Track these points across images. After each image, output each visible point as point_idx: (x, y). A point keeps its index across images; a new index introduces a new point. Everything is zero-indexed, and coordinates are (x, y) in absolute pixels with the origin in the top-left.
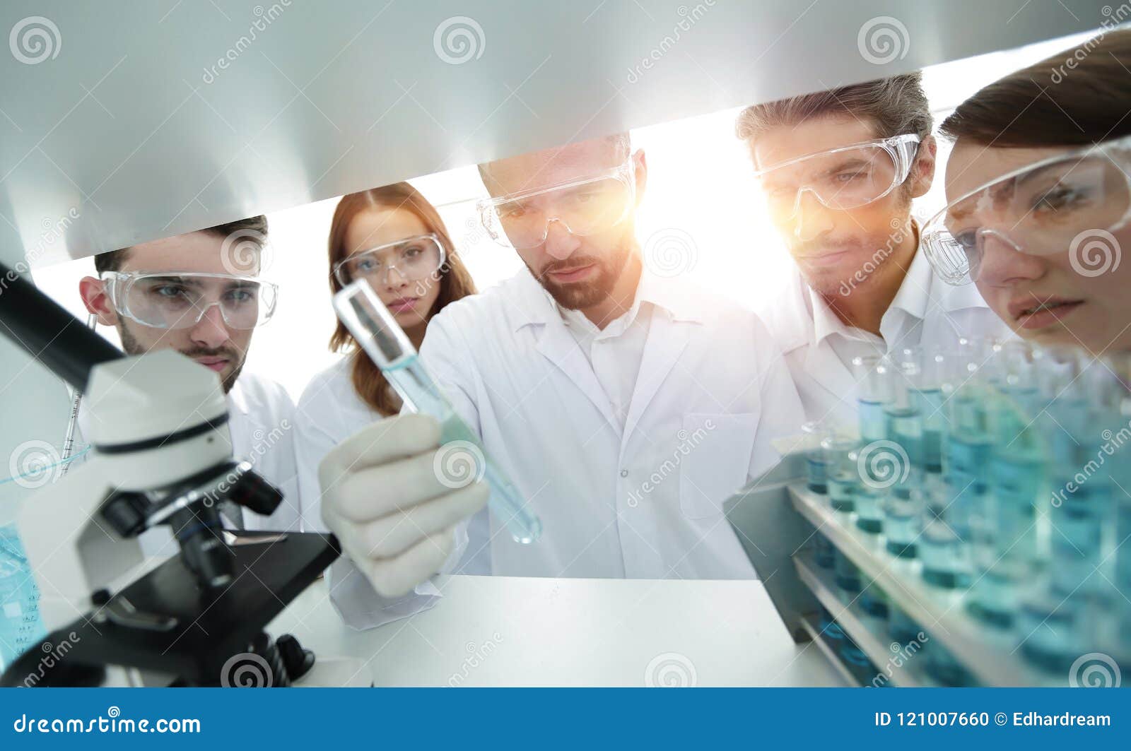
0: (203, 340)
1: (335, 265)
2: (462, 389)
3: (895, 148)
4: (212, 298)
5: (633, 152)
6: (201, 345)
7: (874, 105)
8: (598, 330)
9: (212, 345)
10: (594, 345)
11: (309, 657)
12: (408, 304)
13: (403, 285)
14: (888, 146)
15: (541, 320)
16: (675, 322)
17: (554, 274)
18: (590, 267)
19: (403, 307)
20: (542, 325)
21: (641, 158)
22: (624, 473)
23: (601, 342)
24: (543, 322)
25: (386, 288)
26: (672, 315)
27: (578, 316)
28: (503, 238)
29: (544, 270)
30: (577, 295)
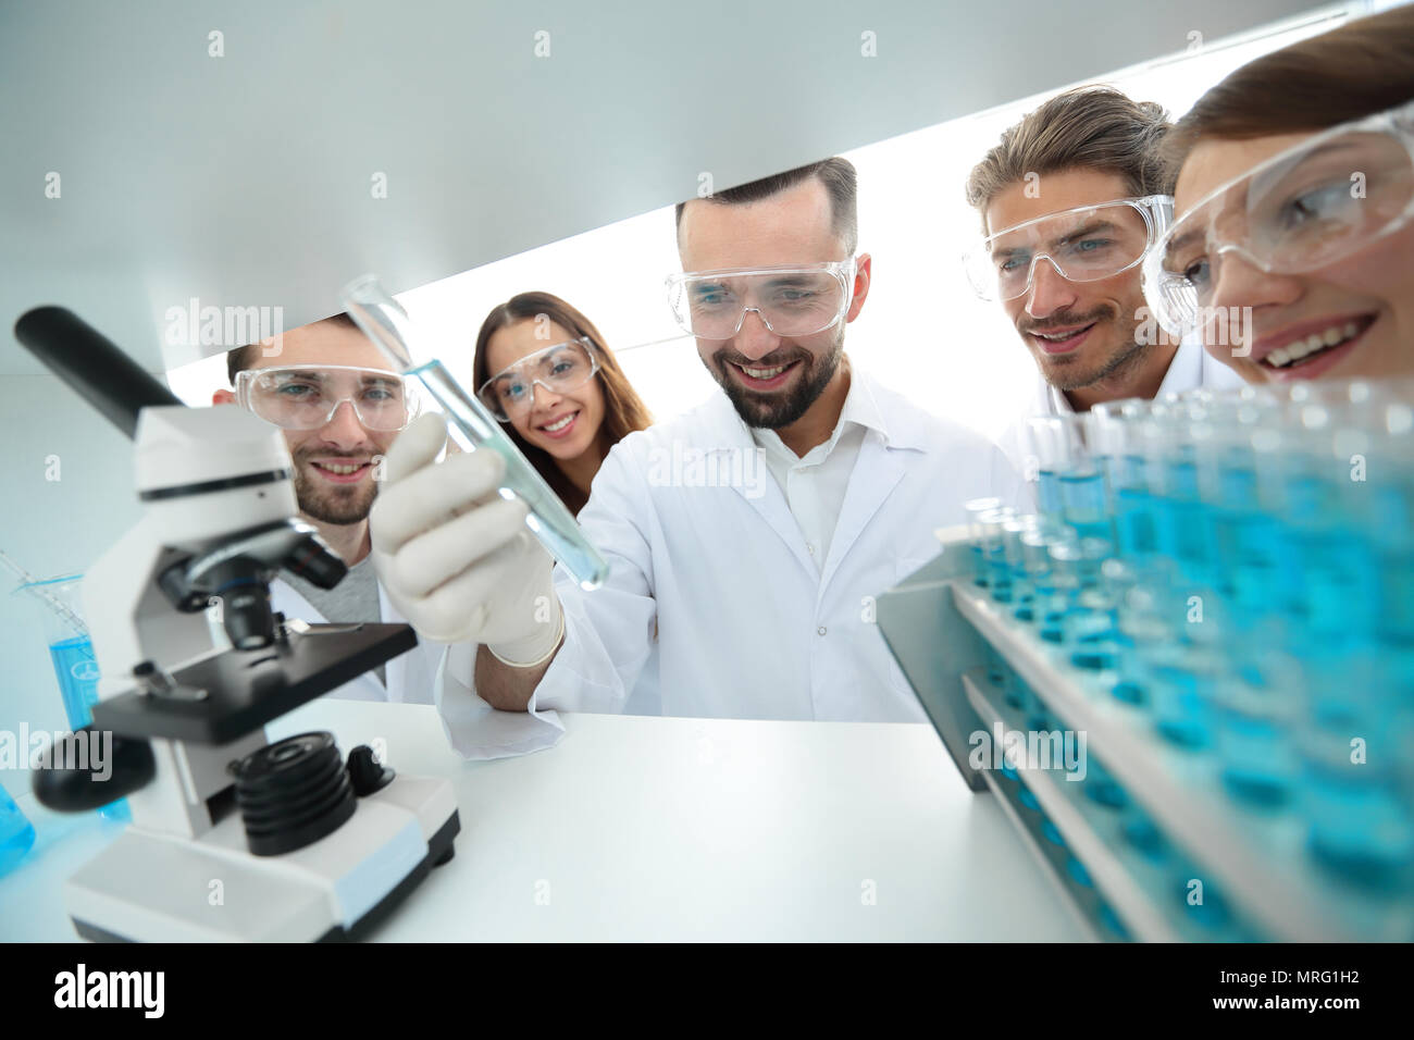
0: (334, 440)
2: (636, 527)
3: (1150, 208)
4: (347, 397)
5: (858, 254)
6: (332, 446)
7: (1127, 158)
8: (796, 457)
9: (345, 447)
10: (790, 475)
11: (387, 776)
13: (554, 405)
14: (1142, 205)
16: (889, 449)
21: (866, 265)
22: (823, 631)
23: (802, 469)
26: (886, 439)
27: (769, 435)
30: (764, 410)
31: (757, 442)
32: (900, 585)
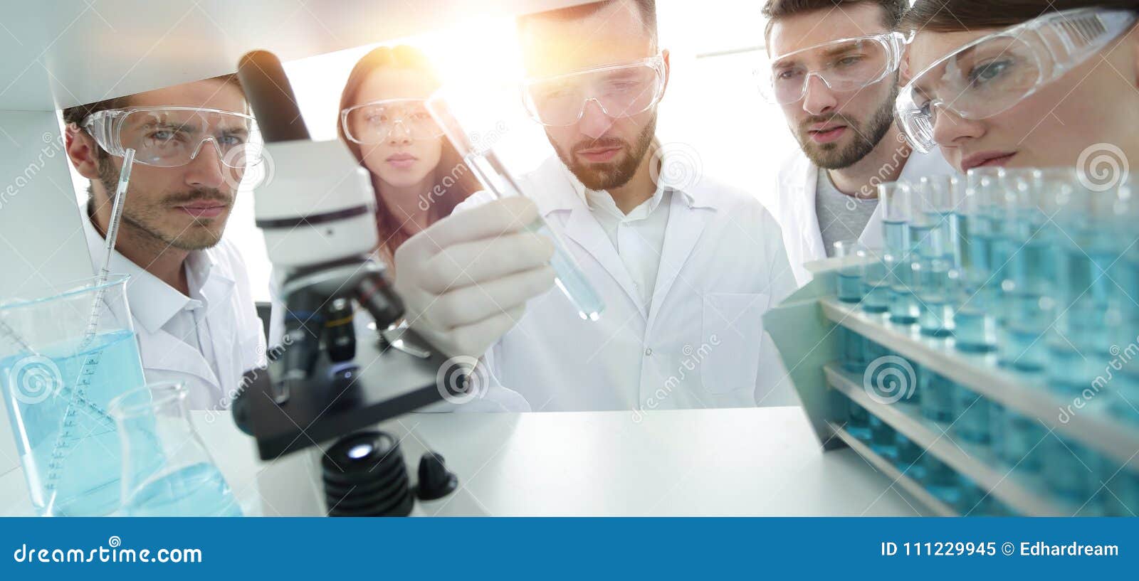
1: (343, 111)
8: (623, 215)
10: (619, 228)
12: (408, 161)
13: (406, 142)
15: (566, 206)
16: (692, 208)
17: (583, 154)
18: (618, 149)
19: (402, 163)
20: (568, 212)
22: (649, 352)
23: (625, 224)
24: (570, 208)
25: (390, 141)
26: (690, 200)
27: (605, 197)
28: (537, 117)
29: (574, 150)
30: (602, 176)
31: (590, 202)
32: (783, 302)
